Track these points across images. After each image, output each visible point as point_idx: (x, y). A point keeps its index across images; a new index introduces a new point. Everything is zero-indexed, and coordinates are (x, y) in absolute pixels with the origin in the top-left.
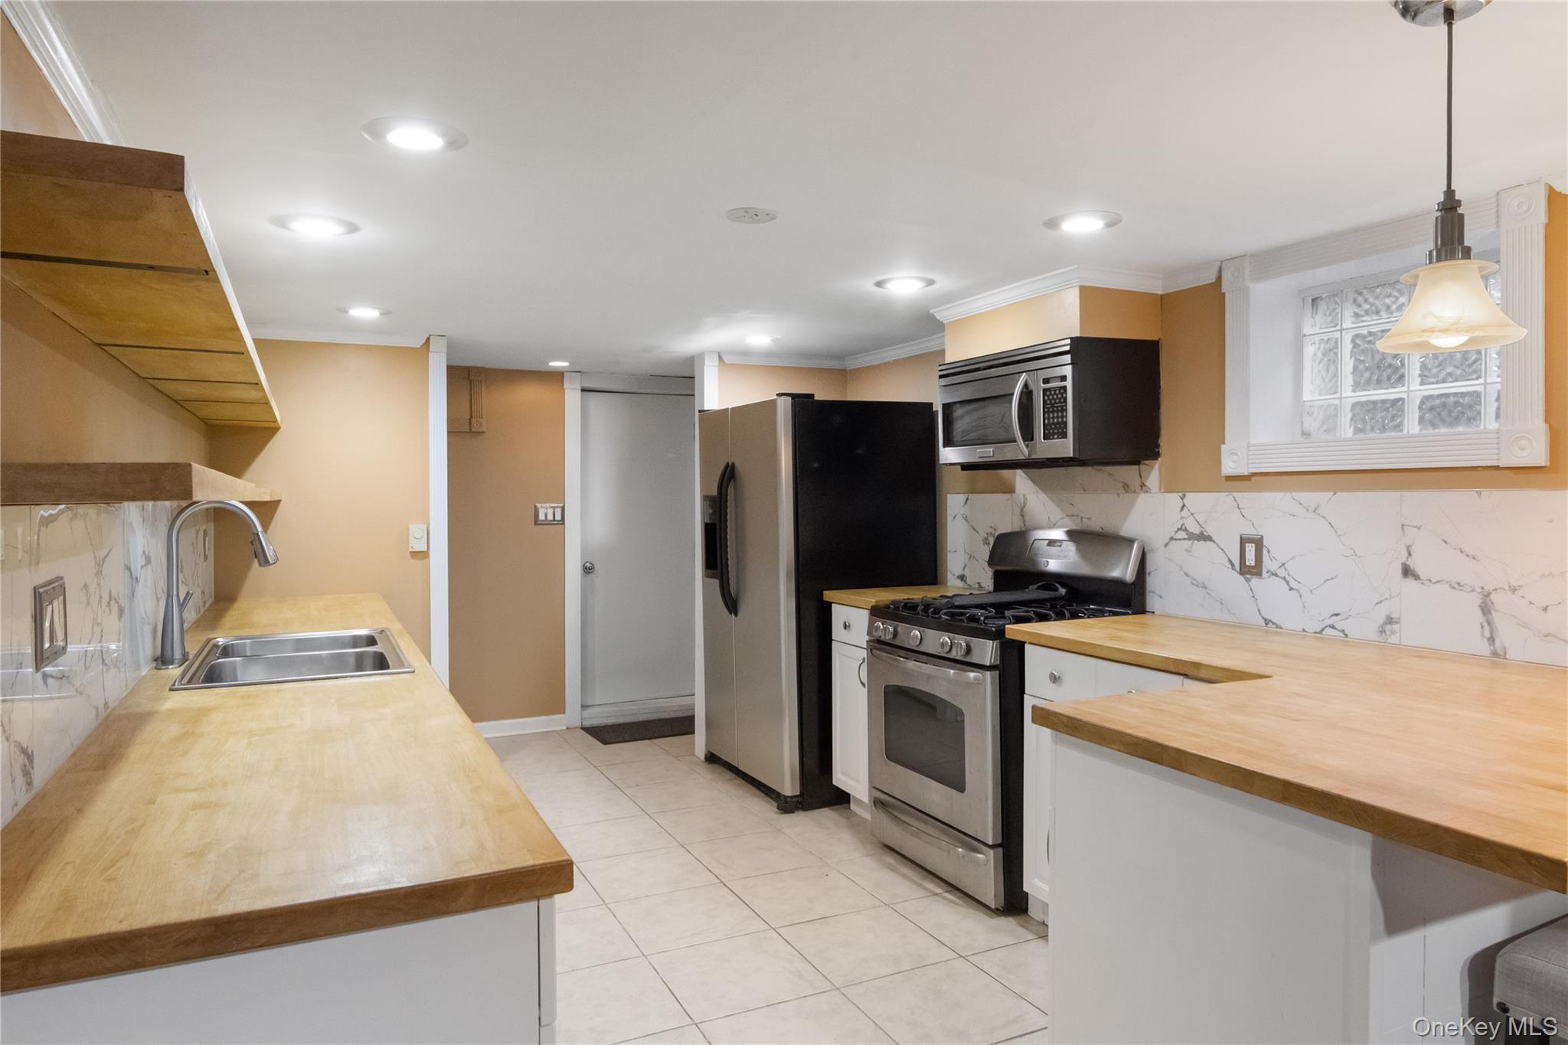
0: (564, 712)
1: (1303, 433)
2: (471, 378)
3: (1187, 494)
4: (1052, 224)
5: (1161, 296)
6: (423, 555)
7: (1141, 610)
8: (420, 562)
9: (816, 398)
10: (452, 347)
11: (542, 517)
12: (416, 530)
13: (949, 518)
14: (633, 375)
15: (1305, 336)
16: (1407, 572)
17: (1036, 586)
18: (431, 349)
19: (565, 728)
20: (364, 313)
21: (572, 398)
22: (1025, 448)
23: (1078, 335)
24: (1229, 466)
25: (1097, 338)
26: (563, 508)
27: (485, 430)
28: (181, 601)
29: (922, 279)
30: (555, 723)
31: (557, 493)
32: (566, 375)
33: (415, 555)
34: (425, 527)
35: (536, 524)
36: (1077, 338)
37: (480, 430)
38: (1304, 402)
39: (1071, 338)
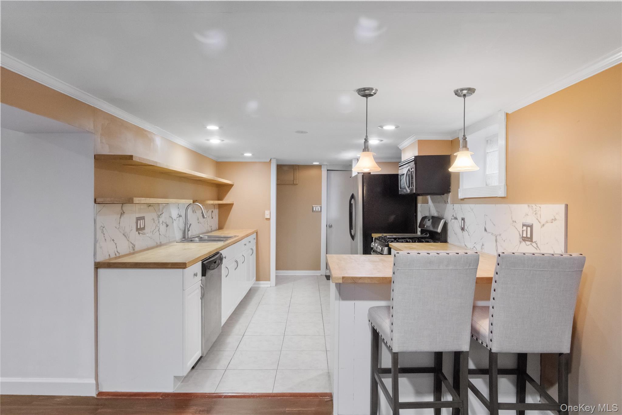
0: (320, 270)
1: (487, 185)
2: (294, 168)
3: (454, 205)
4: (382, 127)
5: (452, 140)
6: (269, 219)
7: (445, 241)
8: (268, 221)
9: (371, 174)
10: (277, 160)
11: (314, 209)
12: (267, 212)
13: (418, 212)
14: (344, 165)
15: (488, 153)
16: (485, 230)
17: (424, 234)
18: (272, 162)
19: (320, 275)
20: (248, 155)
21: (324, 173)
22: (408, 190)
23: (417, 155)
24: (461, 196)
25: (425, 156)
26: (321, 207)
27: (298, 183)
28: (188, 227)
29: (379, 140)
30: (317, 273)
31: (319, 203)
32: (322, 166)
33: (267, 219)
34: (269, 211)
35: (313, 211)
36: (417, 156)
37: (296, 183)
38: (487, 175)
39: (414, 156)
